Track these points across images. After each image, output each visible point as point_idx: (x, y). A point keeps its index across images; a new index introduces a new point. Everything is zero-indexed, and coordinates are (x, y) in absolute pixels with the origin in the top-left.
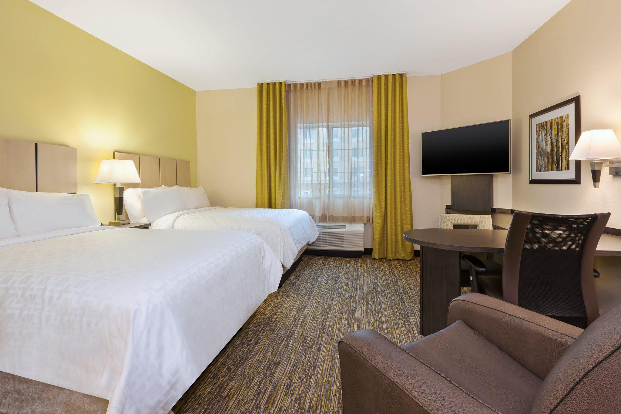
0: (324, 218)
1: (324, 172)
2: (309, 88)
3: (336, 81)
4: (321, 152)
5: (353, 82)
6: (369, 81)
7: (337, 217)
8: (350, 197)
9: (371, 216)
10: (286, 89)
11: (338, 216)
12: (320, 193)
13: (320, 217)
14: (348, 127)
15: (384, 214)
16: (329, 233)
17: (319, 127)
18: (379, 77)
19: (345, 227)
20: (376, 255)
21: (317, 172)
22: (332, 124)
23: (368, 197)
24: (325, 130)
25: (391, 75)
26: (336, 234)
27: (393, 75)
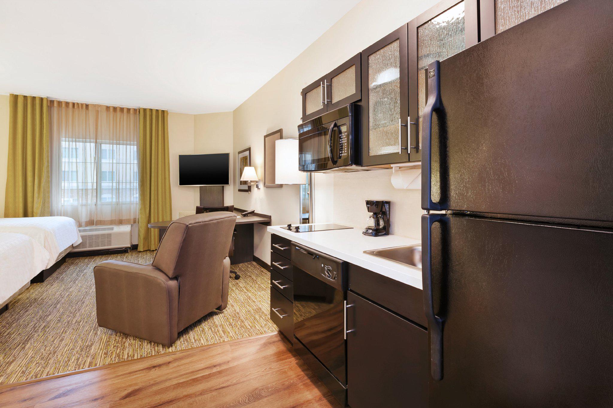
0: (91, 223)
1: (92, 183)
2: (76, 107)
3: (105, 106)
4: (89, 165)
5: (122, 109)
6: (137, 111)
7: (104, 221)
8: (118, 203)
9: (137, 217)
10: (49, 105)
11: (106, 220)
12: (87, 201)
13: (86, 222)
14: (117, 144)
15: (148, 215)
16: (95, 235)
17: (86, 142)
18: (145, 110)
19: (112, 229)
20: (141, 248)
21: (83, 182)
22: (100, 141)
23: (135, 202)
24: (93, 145)
25: (155, 110)
26: (103, 235)
27: (156, 110)
